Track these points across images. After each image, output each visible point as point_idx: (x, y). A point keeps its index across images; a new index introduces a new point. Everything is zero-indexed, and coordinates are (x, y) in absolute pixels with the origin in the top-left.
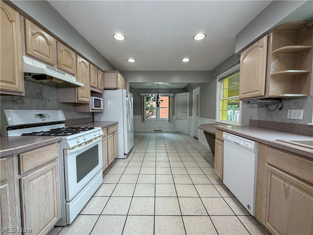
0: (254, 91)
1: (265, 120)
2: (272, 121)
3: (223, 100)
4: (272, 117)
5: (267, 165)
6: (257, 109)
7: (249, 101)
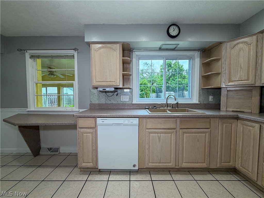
0: (110, 81)
1: (105, 103)
2: (111, 103)
4: (110, 101)
6: (96, 94)
7: (105, 88)
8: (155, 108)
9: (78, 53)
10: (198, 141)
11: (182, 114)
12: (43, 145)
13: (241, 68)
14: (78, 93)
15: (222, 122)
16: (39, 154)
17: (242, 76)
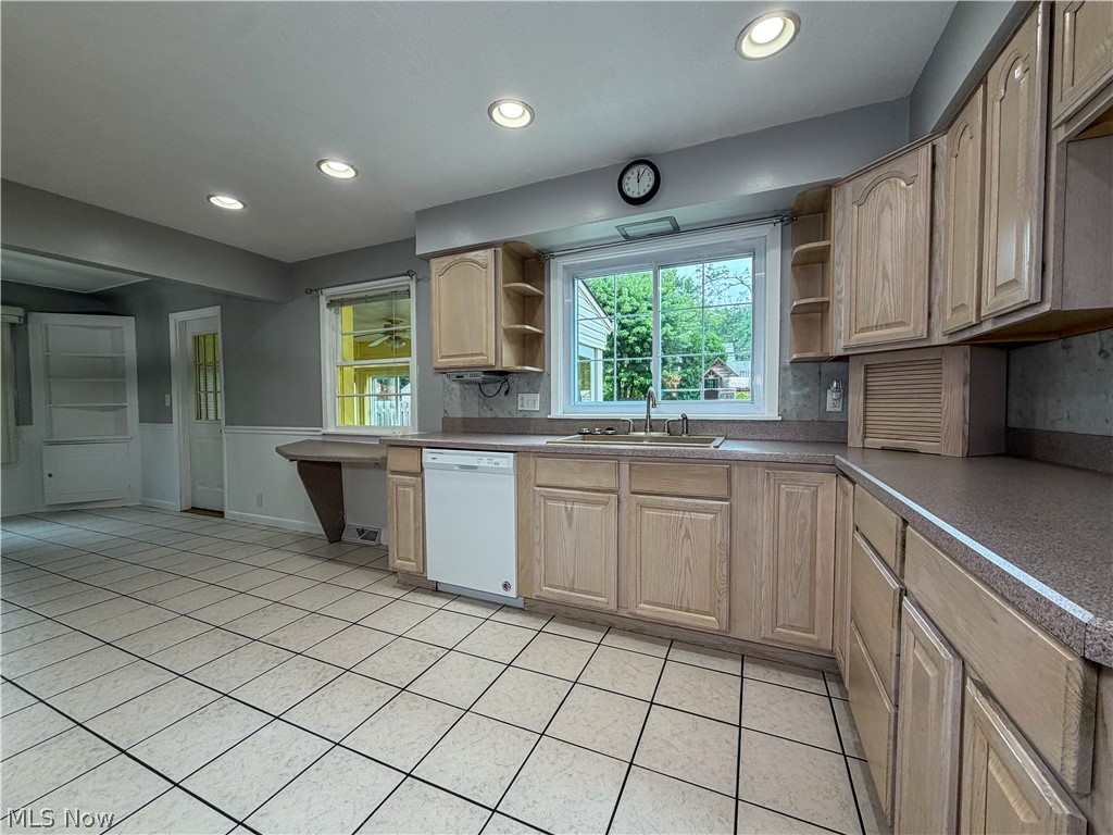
0: (472, 355)
1: (478, 416)
2: (493, 416)
3: (342, 367)
4: (491, 410)
5: (538, 489)
6: (458, 393)
7: (461, 374)
8: (610, 432)
9: (418, 280)
10: (687, 535)
11: (631, 447)
12: (349, 521)
13: (885, 276)
14: (418, 390)
15: (772, 481)
16: (340, 539)
17: (889, 308)
